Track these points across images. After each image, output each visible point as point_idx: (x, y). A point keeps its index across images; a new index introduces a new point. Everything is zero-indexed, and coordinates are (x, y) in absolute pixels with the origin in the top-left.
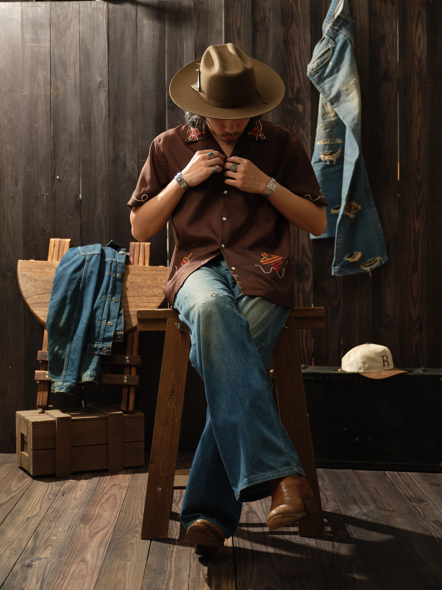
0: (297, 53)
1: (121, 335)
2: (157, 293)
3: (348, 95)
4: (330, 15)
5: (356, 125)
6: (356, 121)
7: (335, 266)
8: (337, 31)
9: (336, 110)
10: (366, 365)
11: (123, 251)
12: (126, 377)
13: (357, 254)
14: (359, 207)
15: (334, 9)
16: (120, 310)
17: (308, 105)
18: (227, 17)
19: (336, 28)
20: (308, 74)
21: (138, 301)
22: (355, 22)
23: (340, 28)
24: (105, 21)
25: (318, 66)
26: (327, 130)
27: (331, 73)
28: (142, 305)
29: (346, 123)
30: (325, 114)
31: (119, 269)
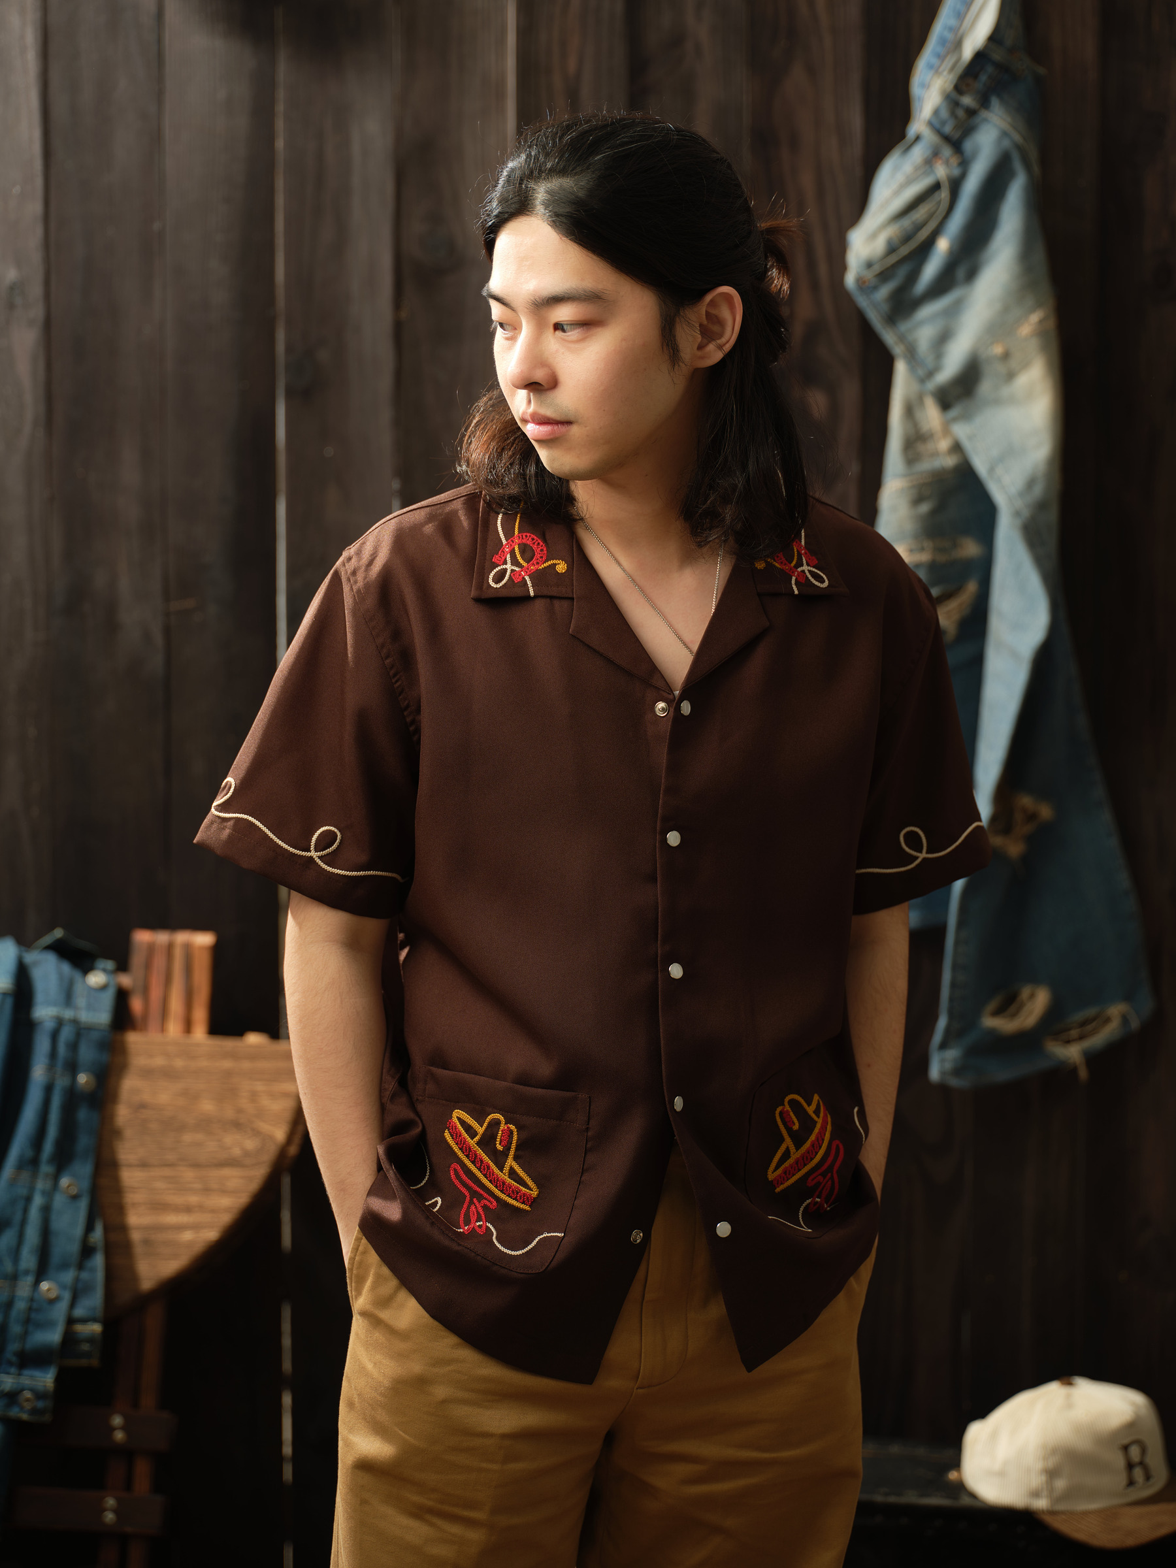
0: (807, 180)
1: (91, 1340)
2: (237, 1152)
3: (1011, 376)
4: (943, 41)
5: (1041, 506)
6: (1038, 490)
7: (943, 1046)
8: (971, 113)
9: (961, 431)
10: (1060, 1484)
11: (105, 970)
12: (111, 1502)
13: (1032, 996)
14: (1046, 812)
15: (960, 16)
16: (89, 1228)
17: (851, 393)
18: (526, 32)
19: (967, 100)
20: (850, 279)
21: (160, 1185)
22: (1041, 70)
23: (985, 103)
24: (30, 38)
25: (891, 249)
26: (925, 508)
27: (944, 283)
28: (178, 1200)
29: (999, 497)
30: (915, 441)
31: (87, 1053)
